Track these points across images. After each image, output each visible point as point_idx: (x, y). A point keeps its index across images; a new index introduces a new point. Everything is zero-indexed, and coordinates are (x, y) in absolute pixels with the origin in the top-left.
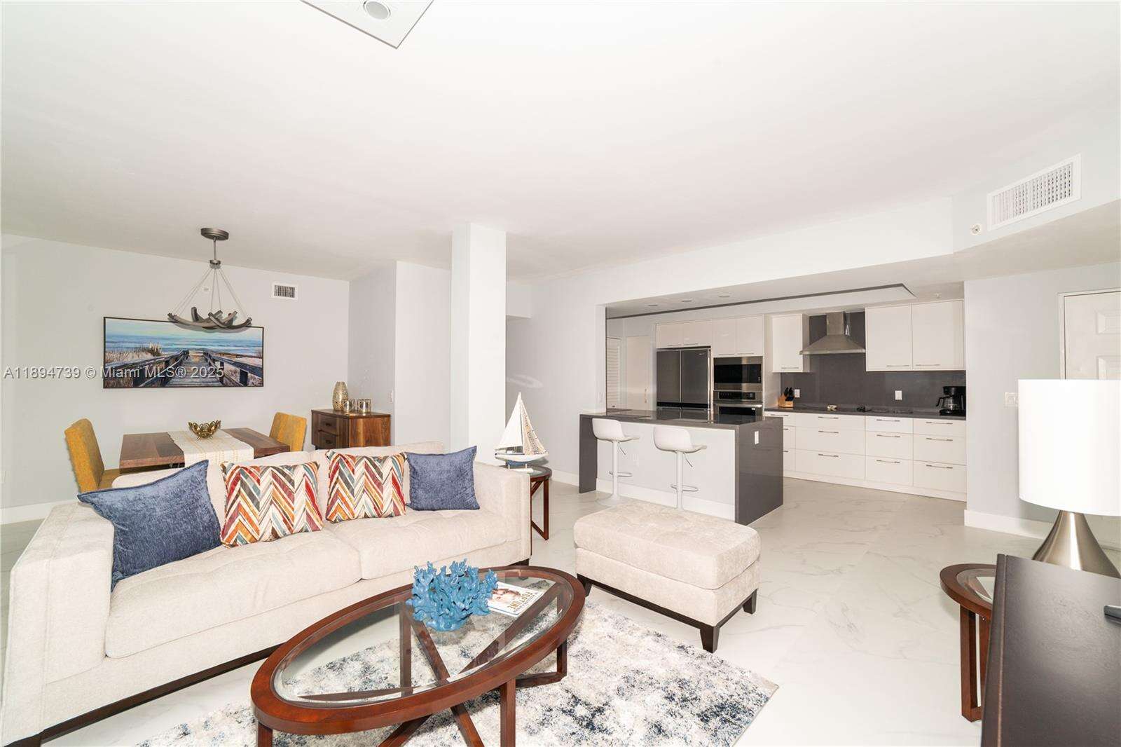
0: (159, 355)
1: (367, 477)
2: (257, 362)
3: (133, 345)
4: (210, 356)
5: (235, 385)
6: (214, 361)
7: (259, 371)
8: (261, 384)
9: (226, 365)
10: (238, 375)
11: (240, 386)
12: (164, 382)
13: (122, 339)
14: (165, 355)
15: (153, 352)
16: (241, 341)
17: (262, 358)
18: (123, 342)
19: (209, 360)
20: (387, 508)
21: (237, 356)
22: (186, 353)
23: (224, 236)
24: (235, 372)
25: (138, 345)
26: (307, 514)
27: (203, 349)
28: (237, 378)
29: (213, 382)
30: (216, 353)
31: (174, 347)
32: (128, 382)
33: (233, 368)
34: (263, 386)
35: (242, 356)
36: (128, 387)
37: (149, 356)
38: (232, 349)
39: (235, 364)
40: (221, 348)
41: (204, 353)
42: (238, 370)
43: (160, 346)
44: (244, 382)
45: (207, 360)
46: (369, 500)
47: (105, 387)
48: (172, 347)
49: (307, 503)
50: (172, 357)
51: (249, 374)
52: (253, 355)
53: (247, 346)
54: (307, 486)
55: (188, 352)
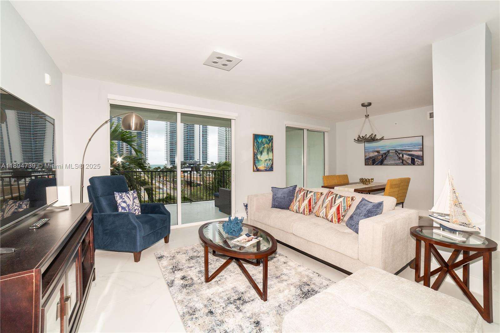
0: (380, 153)
1: (329, 203)
2: (420, 153)
3: (372, 150)
4: (398, 152)
5: (409, 164)
6: (399, 154)
7: (421, 158)
8: (423, 164)
9: (405, 156)
10: (410, 160)
11: (411, 165)
12: (381, 163)
13: (369, 148)
14: (382, 152)
15: (378, 152)
16: (411, 144)
17: (423, 151)
18: (369, 149)
19: (397, 154)
20: (329, 217)
21: (409, 151)
22: (388, 151)
23: (370, 104)
24: (409, 159)
25: (373, 150)
26: (304, 208)
27: (395, 149)
28: (410, 161)
29: (399, 163)
30: (399, 150)
31: (384, 149)
32: (371, 163)
33: (408, 157)
34: (423, 165)
35: (412, 151)
36: (371, 165)
37: (376, 154)
38: (407, 148)
39: (409, 155)
40: (402, 148)
41: (395, 151)
42: (410, 157)
43: (380, 149)
44: (413, 163)
45: (396, 154)
46: (325, 211)
47: (365, 165)
48: (383, 149)
49: (306, 205)
50: (384, 153)
51: (416, 159)
52: (418, 150)
53: (414, 146)
54: (310, 199)
55: (389, 151)
